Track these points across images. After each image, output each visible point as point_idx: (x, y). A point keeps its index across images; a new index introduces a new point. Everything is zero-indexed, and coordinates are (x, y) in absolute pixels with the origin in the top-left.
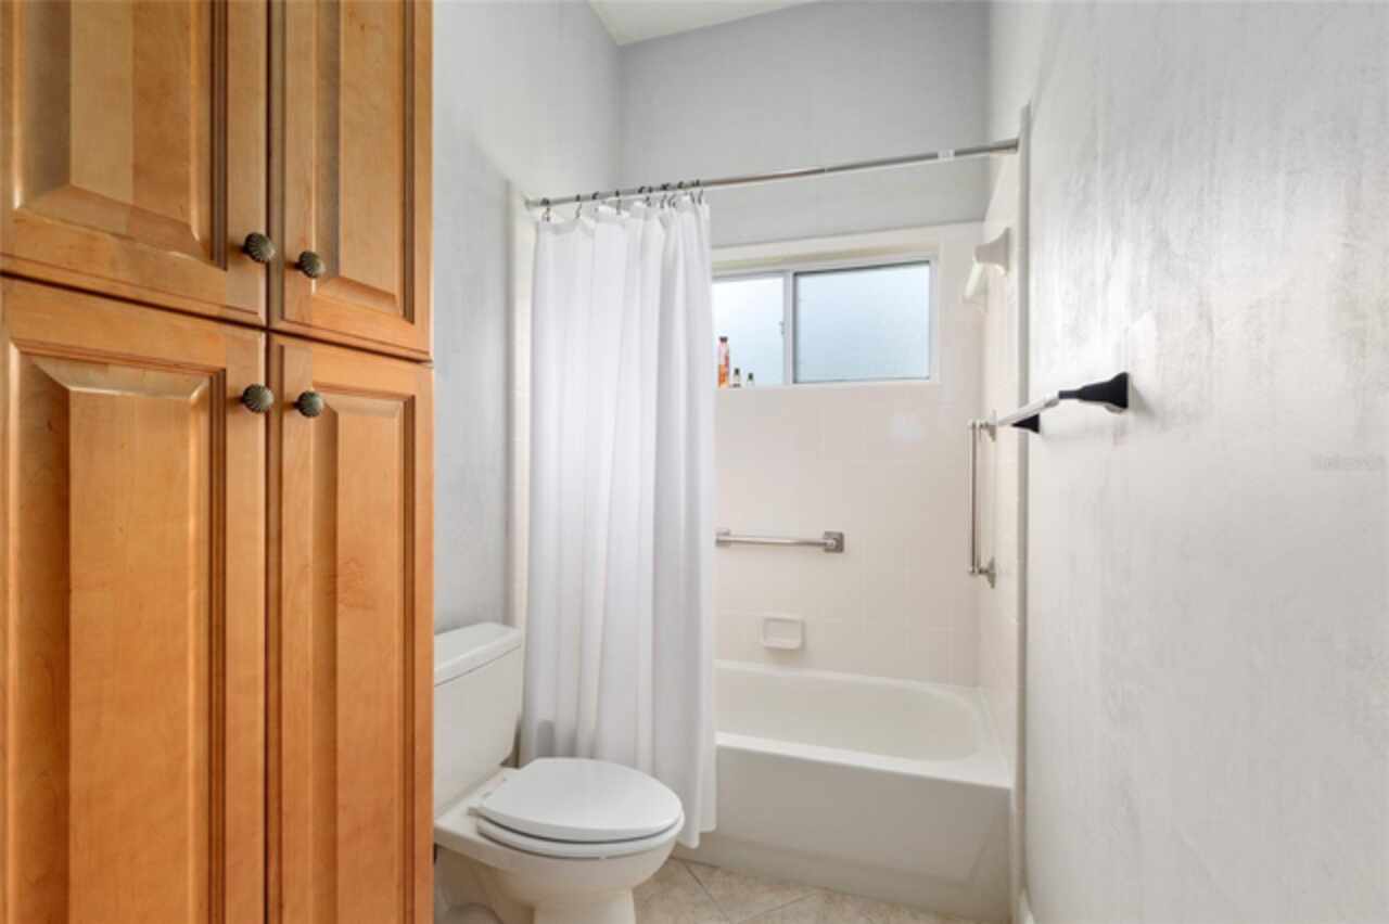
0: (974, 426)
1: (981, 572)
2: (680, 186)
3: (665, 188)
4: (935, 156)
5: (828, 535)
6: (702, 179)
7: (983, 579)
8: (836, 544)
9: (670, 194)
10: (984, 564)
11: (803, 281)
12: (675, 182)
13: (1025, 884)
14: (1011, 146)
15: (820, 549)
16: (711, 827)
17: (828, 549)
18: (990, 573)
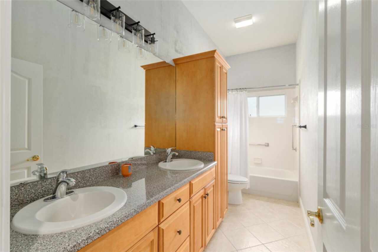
0: (293, 125)
1: (294, 149)
2: (243, 89)
3: (240, 89)
4: (285, 86)
5: (266, 143)
6: (247, 88)
7: (294, 151)
8: (268, 145)
9: (241, 90)
10: (295, 148)
11: (260, 98)
12: (242, 88)
13: (300, 195)
14: (298, 85)
15: (264, 146)
16: (249, 187)
17: (266, 146)
18: (295, 150)
